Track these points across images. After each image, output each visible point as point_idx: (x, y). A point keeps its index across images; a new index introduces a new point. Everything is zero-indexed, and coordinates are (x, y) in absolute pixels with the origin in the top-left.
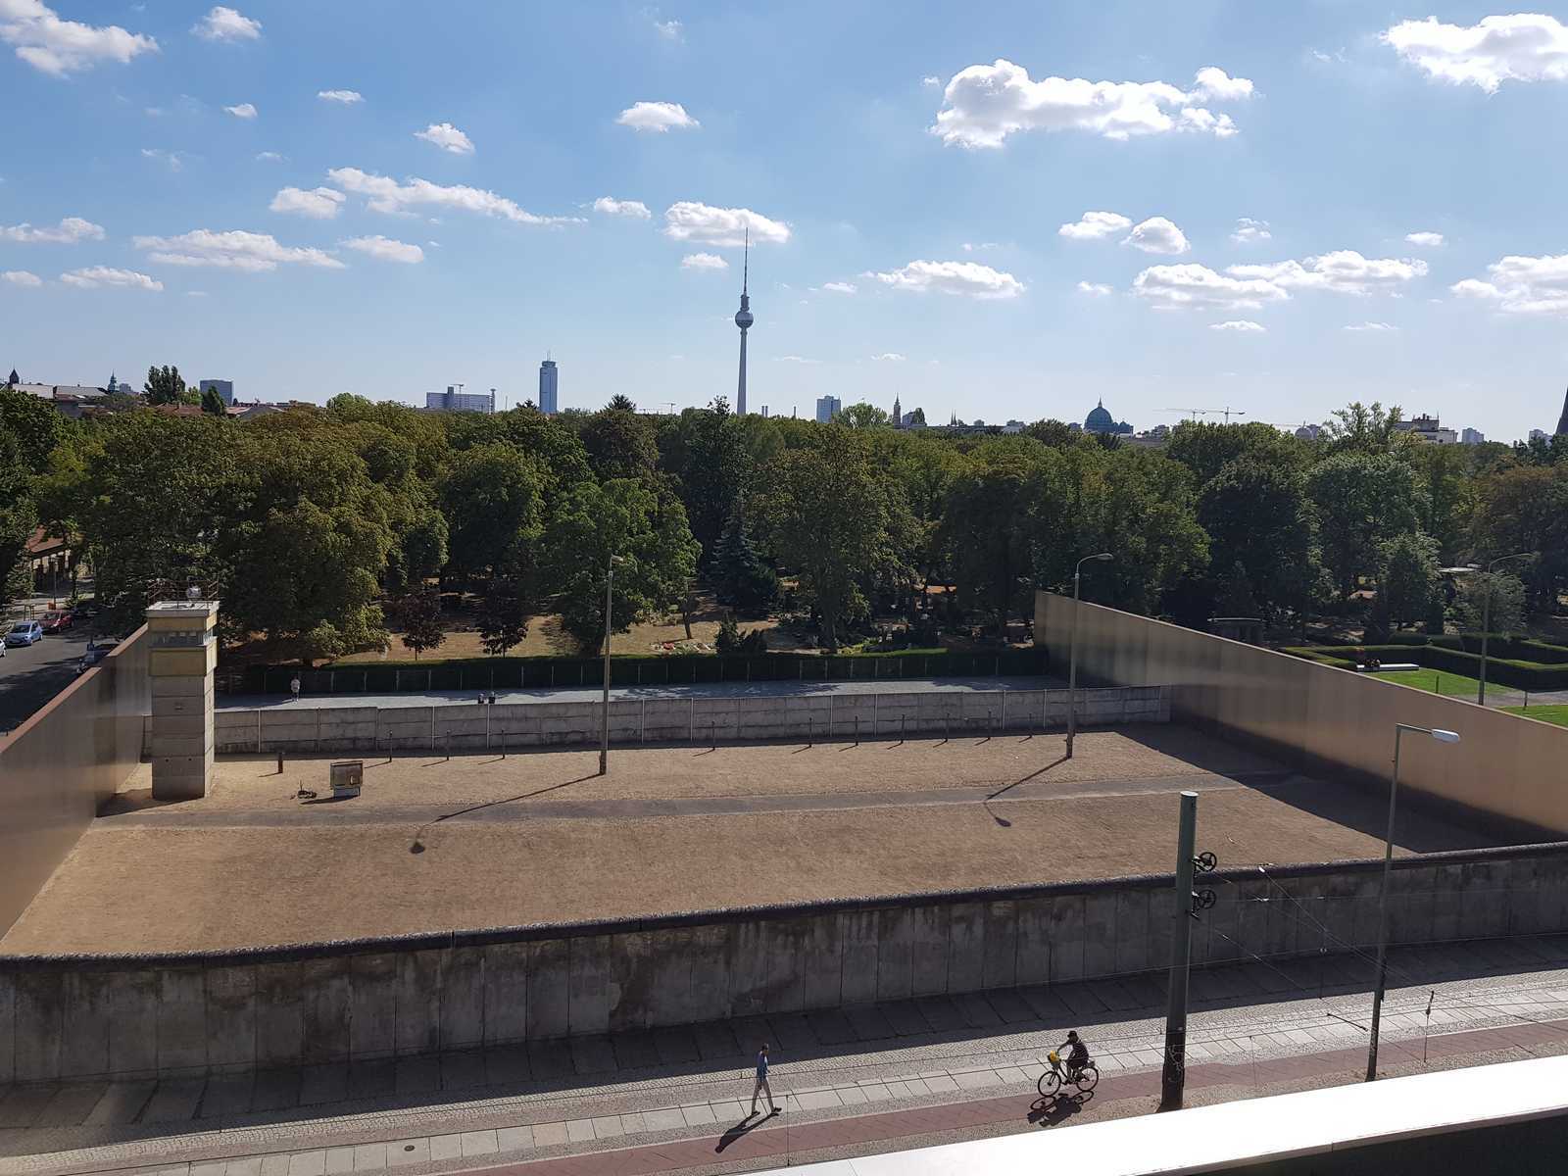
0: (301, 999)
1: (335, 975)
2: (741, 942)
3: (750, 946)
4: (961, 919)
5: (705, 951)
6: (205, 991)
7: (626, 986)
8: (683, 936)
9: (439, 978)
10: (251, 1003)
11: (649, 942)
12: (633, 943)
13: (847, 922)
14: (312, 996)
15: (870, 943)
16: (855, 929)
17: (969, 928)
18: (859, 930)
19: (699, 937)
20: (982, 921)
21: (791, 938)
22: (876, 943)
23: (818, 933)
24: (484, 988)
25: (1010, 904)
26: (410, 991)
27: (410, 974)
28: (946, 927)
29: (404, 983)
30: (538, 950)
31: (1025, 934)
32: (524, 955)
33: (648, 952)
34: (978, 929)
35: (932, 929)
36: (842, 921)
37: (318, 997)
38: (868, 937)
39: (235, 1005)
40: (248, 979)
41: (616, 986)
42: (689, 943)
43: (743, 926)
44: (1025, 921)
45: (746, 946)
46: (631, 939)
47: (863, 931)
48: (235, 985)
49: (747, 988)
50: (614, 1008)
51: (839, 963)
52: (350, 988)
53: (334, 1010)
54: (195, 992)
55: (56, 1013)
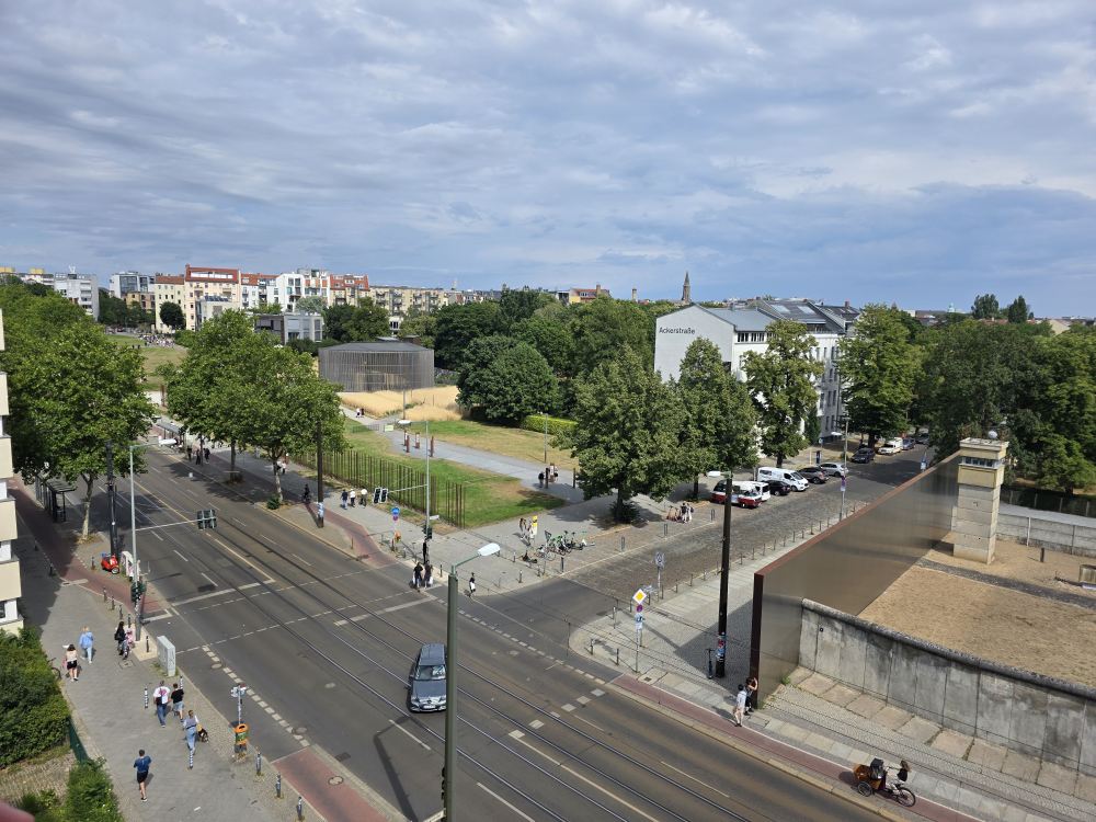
0: (1045, 713)
6: (978, 683)
10: (1009, 703)
14: (1053, 714)
37: (1058, 718)
39: (998, 700)
40: (1008, 687)
53: (1070, 731)
54: (972, 681)
55: (887, 662)
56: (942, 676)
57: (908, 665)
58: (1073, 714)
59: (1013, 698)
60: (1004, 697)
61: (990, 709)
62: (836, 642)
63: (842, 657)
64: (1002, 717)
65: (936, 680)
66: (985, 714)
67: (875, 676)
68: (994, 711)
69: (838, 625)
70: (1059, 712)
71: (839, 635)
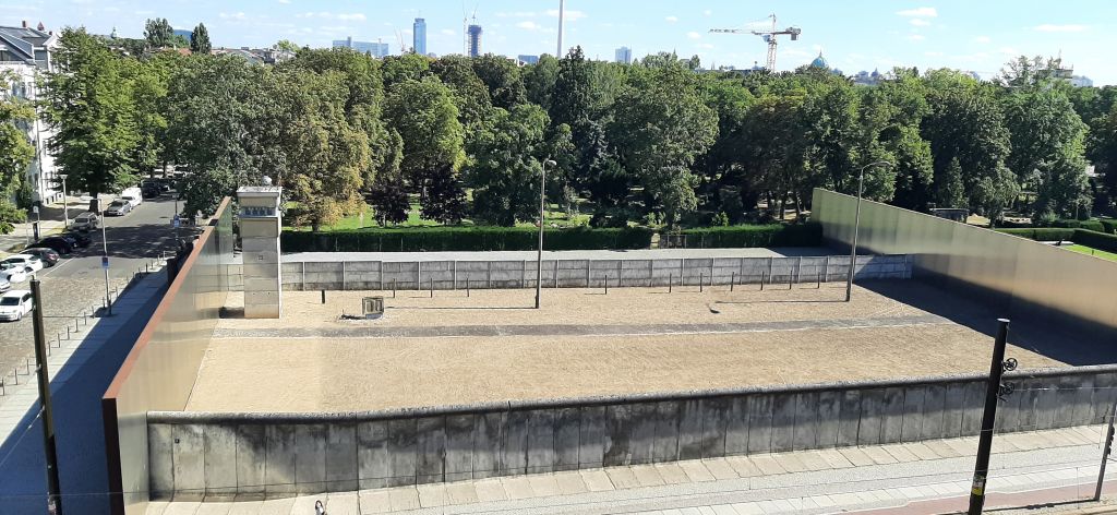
0: (415, 442)
1: (436, 428)
2: (687, 412)
4: (825, 401)
5: (664, 417)
6: (356, 437)
7: (615, 438)
8: (651, 408)
9: (500, 431)
10: (385, 445)
11: (629, 412)
13: (753, 402)
14: (421, 440)
15: (767, 415)
17: (831, 408)
18: (761, 406)
19: (661, 410)
20: (839, 403)
21: (718, 411)
22: (771, 415)
23: (735, 407)
24: (527, 438)
25: (858, 393)
26: (482, 438)
27: (482, 427)
29: (479, 433)
30: (561, 414)
31: (866, 411)
32: (552, 418)
33: (629, 417)
34: (837, 407)
35: (807, 407)
36: (750, 400)
37: (425, 442)
38: (767, 411)
39: (375, 447)
40: (383, 430)
41: (609, 439)
42: (655, 411)
43: (688, 405)
44: (867, 403)
45: (690, 415)
46: (619, 411)
47: (764, 408)
48: (375, 433)
49: (690, 441)
50: (606, 452)
52: (445, 437)
53: (435, 449)
54: (350, 437)
56: (321, 444)
57: (284, 444)
58: (437, 433)
59: (388, 439)
60: (380, 441)
61: (369, 459)
62: (197, 449)
63: (206, 464)
64: (381, 460)
65: (316, 449)
66: (366, 465)
67: (249, 470)
68: (373, 458)
69: (198, 429)
70: (426, 436)
71: (201, 440)
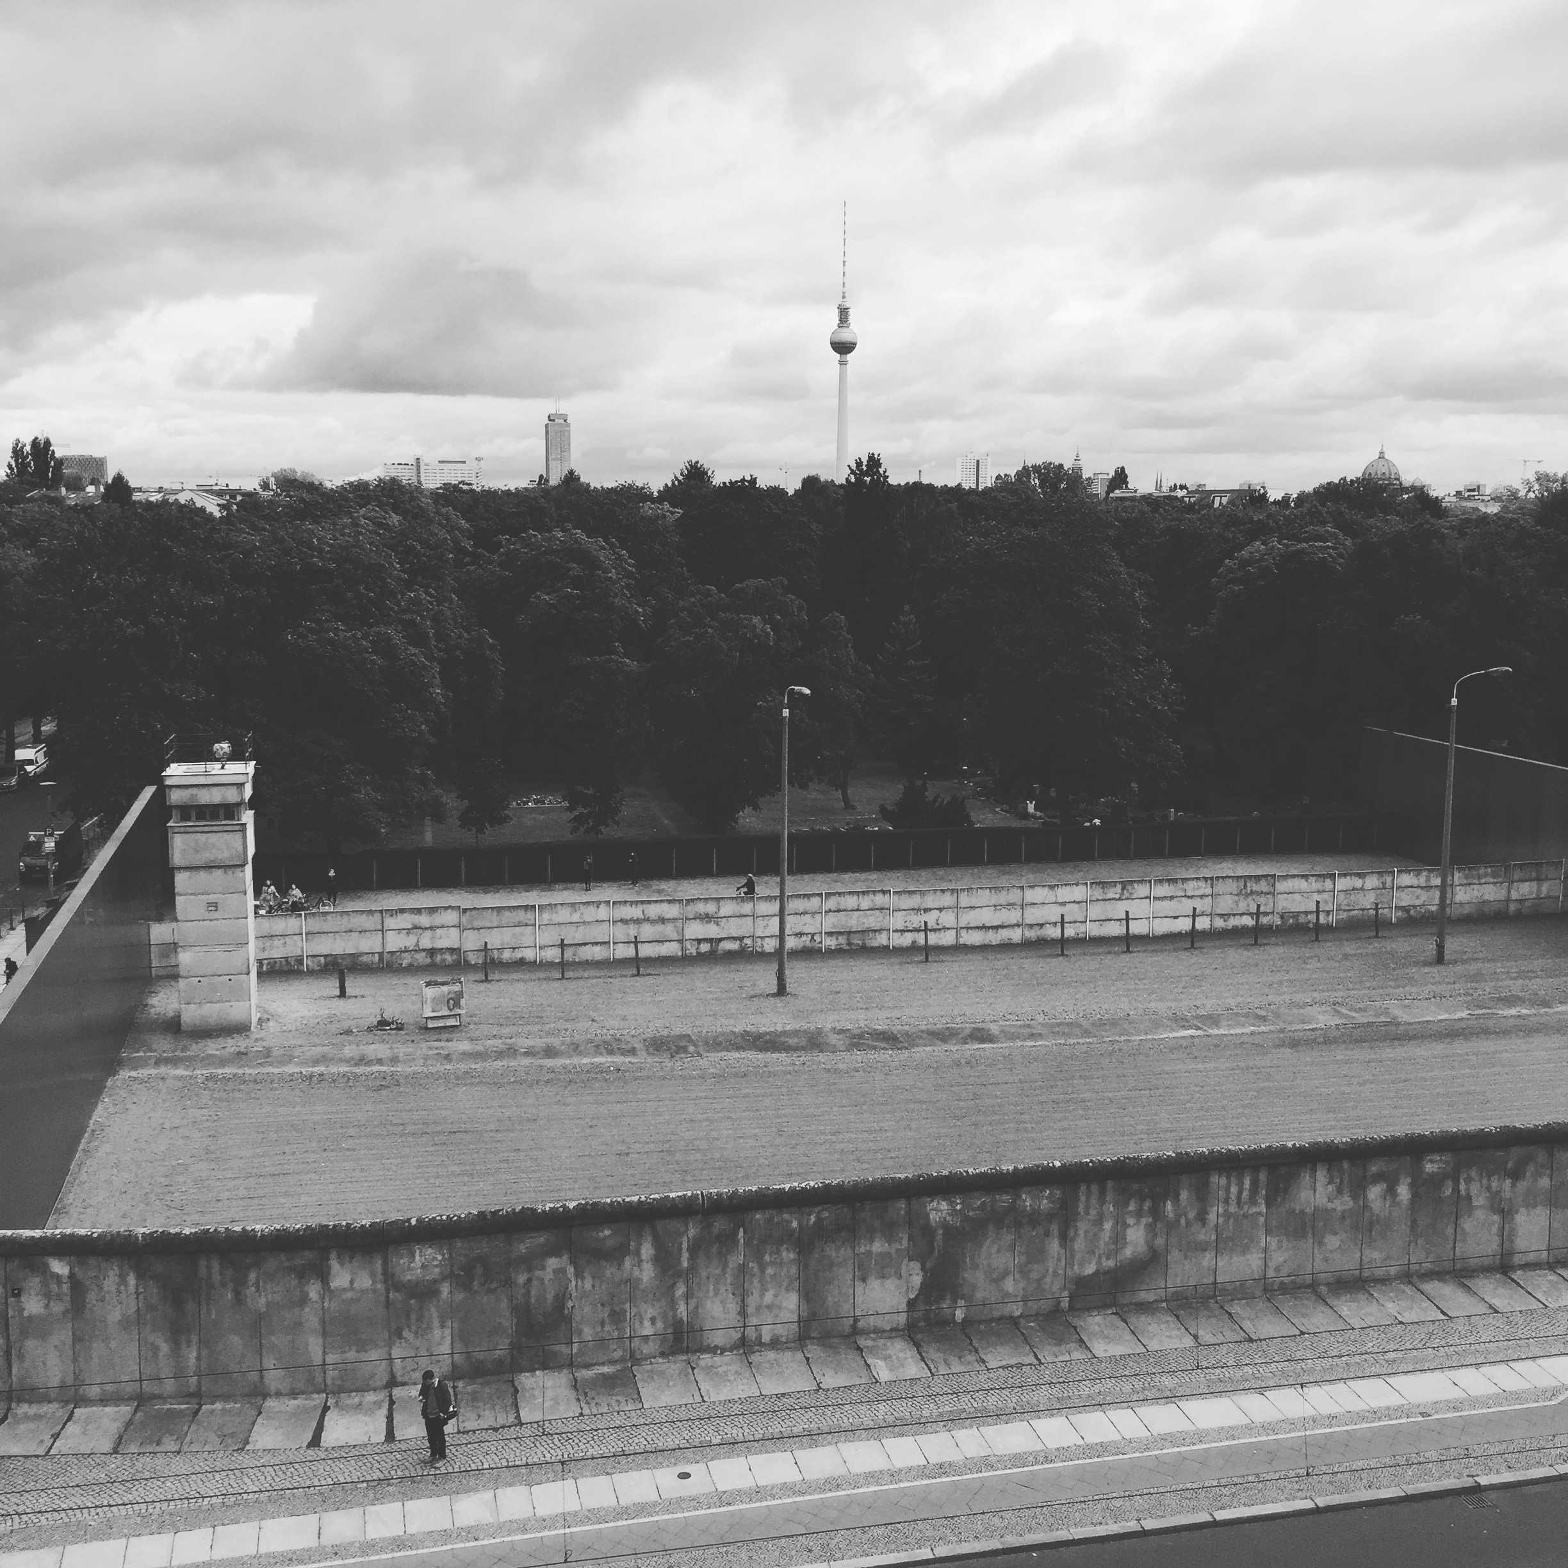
0: (509, 1283)
1: (553, 1251)
2: (1081, 1209)
3: (1093, 1212)
4: (1378, 1178)
5: (1034, 1218)
6: (385, 1273)
7: (928, 1265)
8: (1004, 1200)
9: (685, 1255)
10: (445, 1289)
11: (958, 1207)
12: (939, 1210)
13: (1223, 1181)
14: (522, 1278)
15: (1254, 1210)
16: (1234, 1190)
17: (1391, 1191)
18: (1240, 1193)
19: (1025, 1201)
20: (1409, 1180)
21: (1147, 1204)
22: (1263, 1209)
23: (1184, 1195)
24: (743, 1269)
25: (1448, 1157)
26: (647, 1273)
27: (647, 1250)
28: (1358, 1189)
29: (640, 1261)
30: (813, 1218)
31: (1469, 1198)
32: (795, 1224)
33: (957, 1222)
34: (1404, 1192)
35: (1340, 1191)
36: (1218, 1180)
37: (529, 1280)
38: (1253, 1200)
39: (424, 1292)
40: (440, 1257)
41: (916, 1266)
42: (1012, 1208)
43: (1083, 1187)
44: (1469, 1180)
45: (1087, 1213)
46: (935, 1204)
47: (1245, 1194)
48: (423, 1266)
49: (1090, 1269)
50: (912, 1296)
51: (1213, 1237)
52: (571, 1270)
53: (550, 1297)
54: (373, 1275)
55: (190, 1306)
56: (313, 1291)
57: (237, 1294)
58: (553, 1263)
59: (450, 1276)
60: (435, 1281)
61: (413, 1316)
62: (57, 1308)
63: (77, 1339)
64: (436, 1322)
65: (304, 1300)
66: (406, 1333)
67: (165, 1348)
68: (420, 1319)
69: (59, 1267)
70: (530, 1270)
71: (65, 1288)
